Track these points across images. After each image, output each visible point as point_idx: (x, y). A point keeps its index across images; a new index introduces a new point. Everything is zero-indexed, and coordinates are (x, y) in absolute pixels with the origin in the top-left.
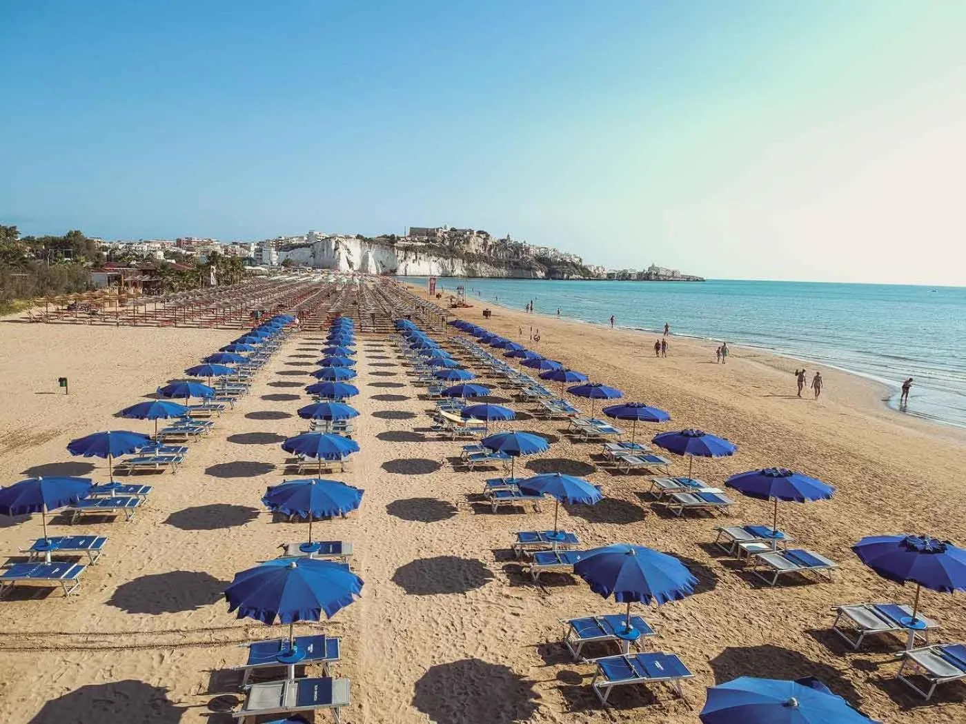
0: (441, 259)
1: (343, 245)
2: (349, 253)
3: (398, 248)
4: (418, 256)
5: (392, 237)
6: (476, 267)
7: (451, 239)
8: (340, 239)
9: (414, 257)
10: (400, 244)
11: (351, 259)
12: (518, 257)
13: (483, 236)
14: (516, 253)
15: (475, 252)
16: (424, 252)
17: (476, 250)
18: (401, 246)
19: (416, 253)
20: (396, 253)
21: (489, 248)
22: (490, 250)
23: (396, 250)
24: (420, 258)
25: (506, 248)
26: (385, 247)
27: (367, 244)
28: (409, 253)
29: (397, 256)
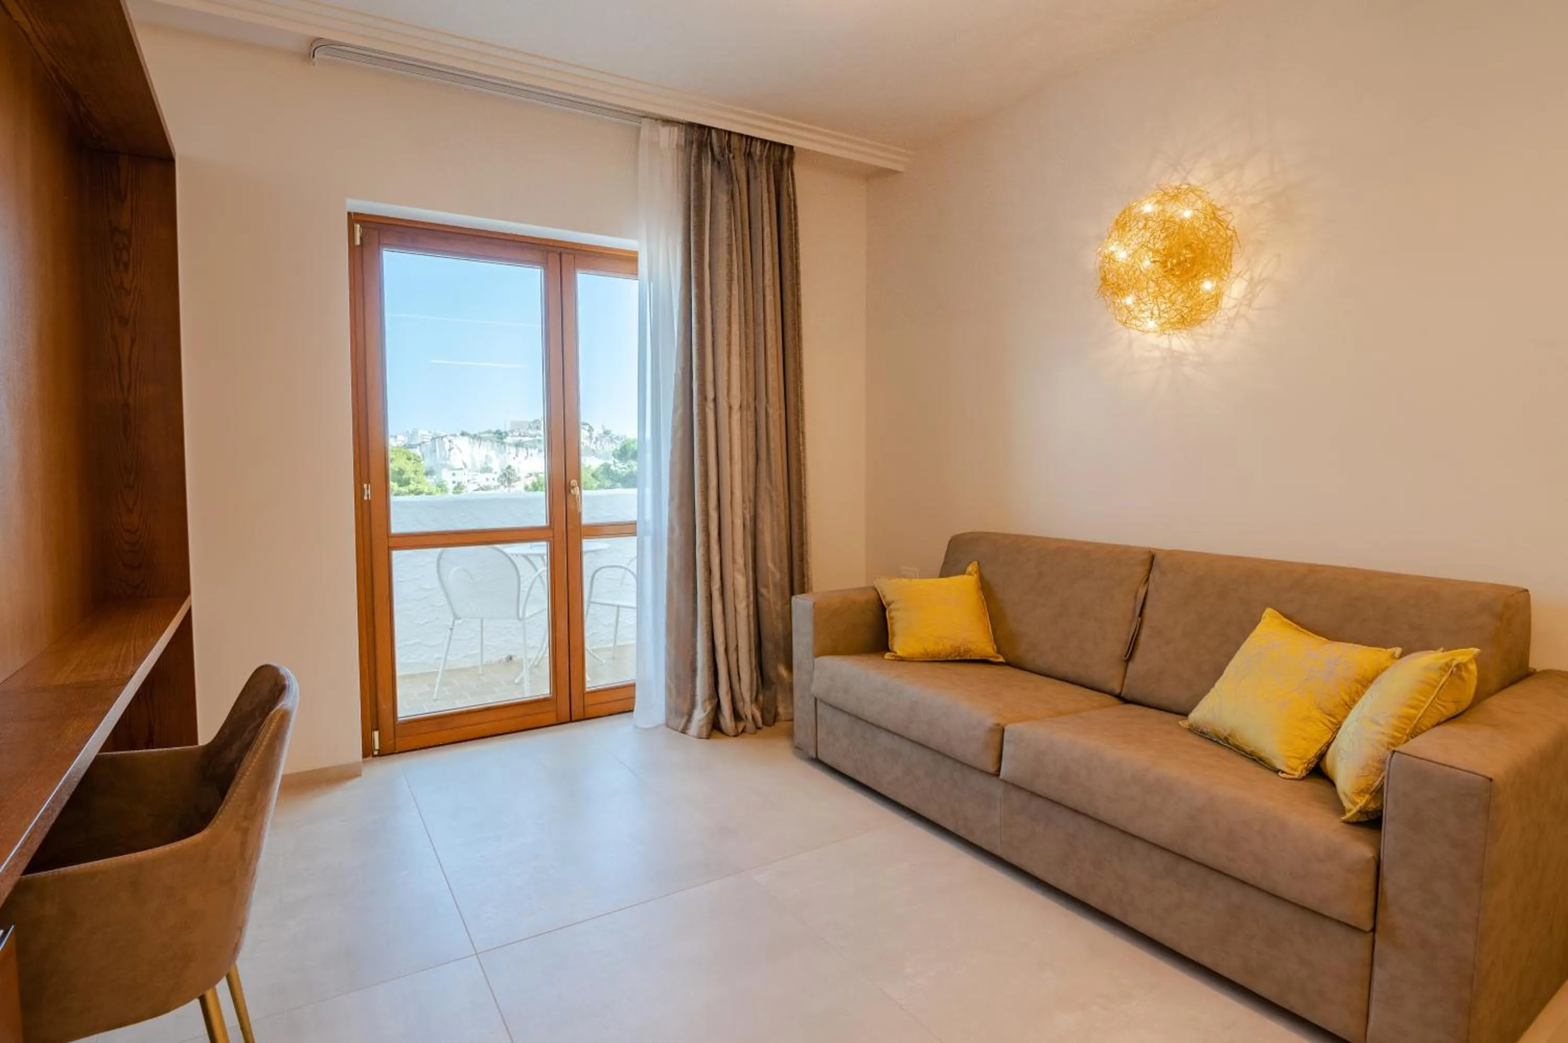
4: (530, 452)
5: (500, 433)
18: (511, 442)
19: (527, 449)
20: (508, 451)
21: (594, 440)
22: (595, 443)
23: (507, 447)
24: (532, 455)
25: (612, 440)
26: (495, 444)
27: (476, 441)
28: (520, 449)
29: (510, 453)
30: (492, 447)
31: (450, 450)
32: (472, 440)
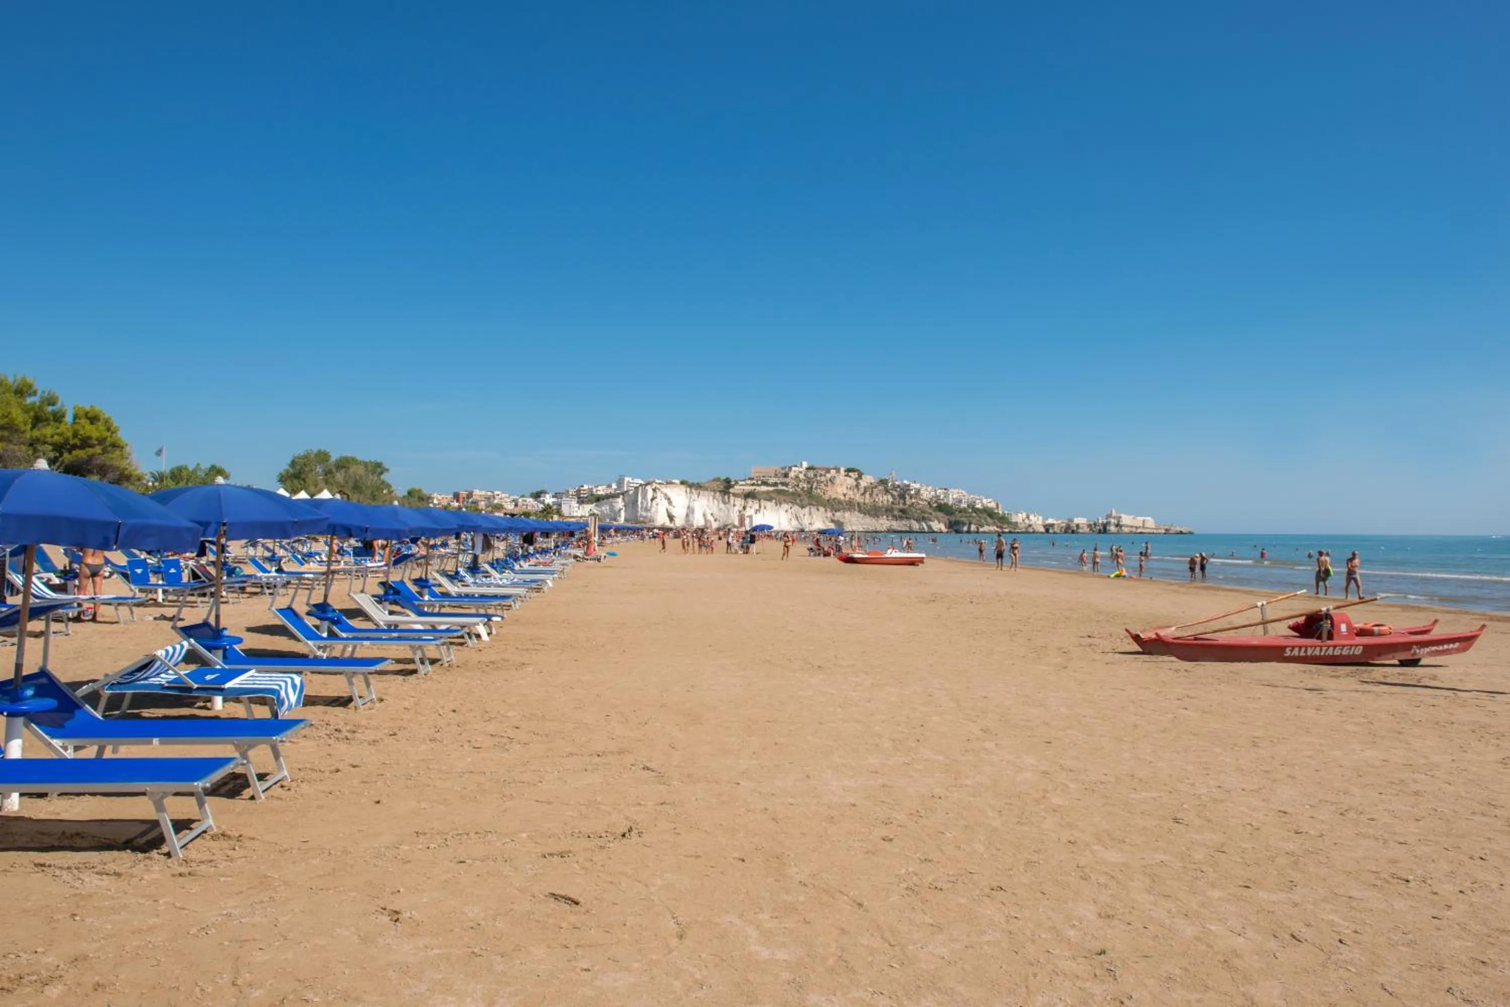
0: (796, 508)
1: (662, 493)
2: (670, 503)
3: (735, 495)
4: (762, 505)
5: (728, 481)
6: (844, 517)
7: (809, 481)
8: (658, 486)
9: (757, 506)
10: (737, 489)
11: (674, 512)
12: (904, 504)
13: (854, 475)
14: (902, 497)
15: (842, 498)
16: (770, 500)
17: (845, 495)
18: (739, 492)
19: (759, 501)
20: (732, 502)
21: (862, 491)
22: (863, 494)
23: (732, 498)
24: (765, 508)
25: (887, 491)
26: (718, 494)
27: (693, 490)
28: (750, 501)
29: (734, 505)
30: (714, 497)
31: (652, 500)
32: (688, 490)
